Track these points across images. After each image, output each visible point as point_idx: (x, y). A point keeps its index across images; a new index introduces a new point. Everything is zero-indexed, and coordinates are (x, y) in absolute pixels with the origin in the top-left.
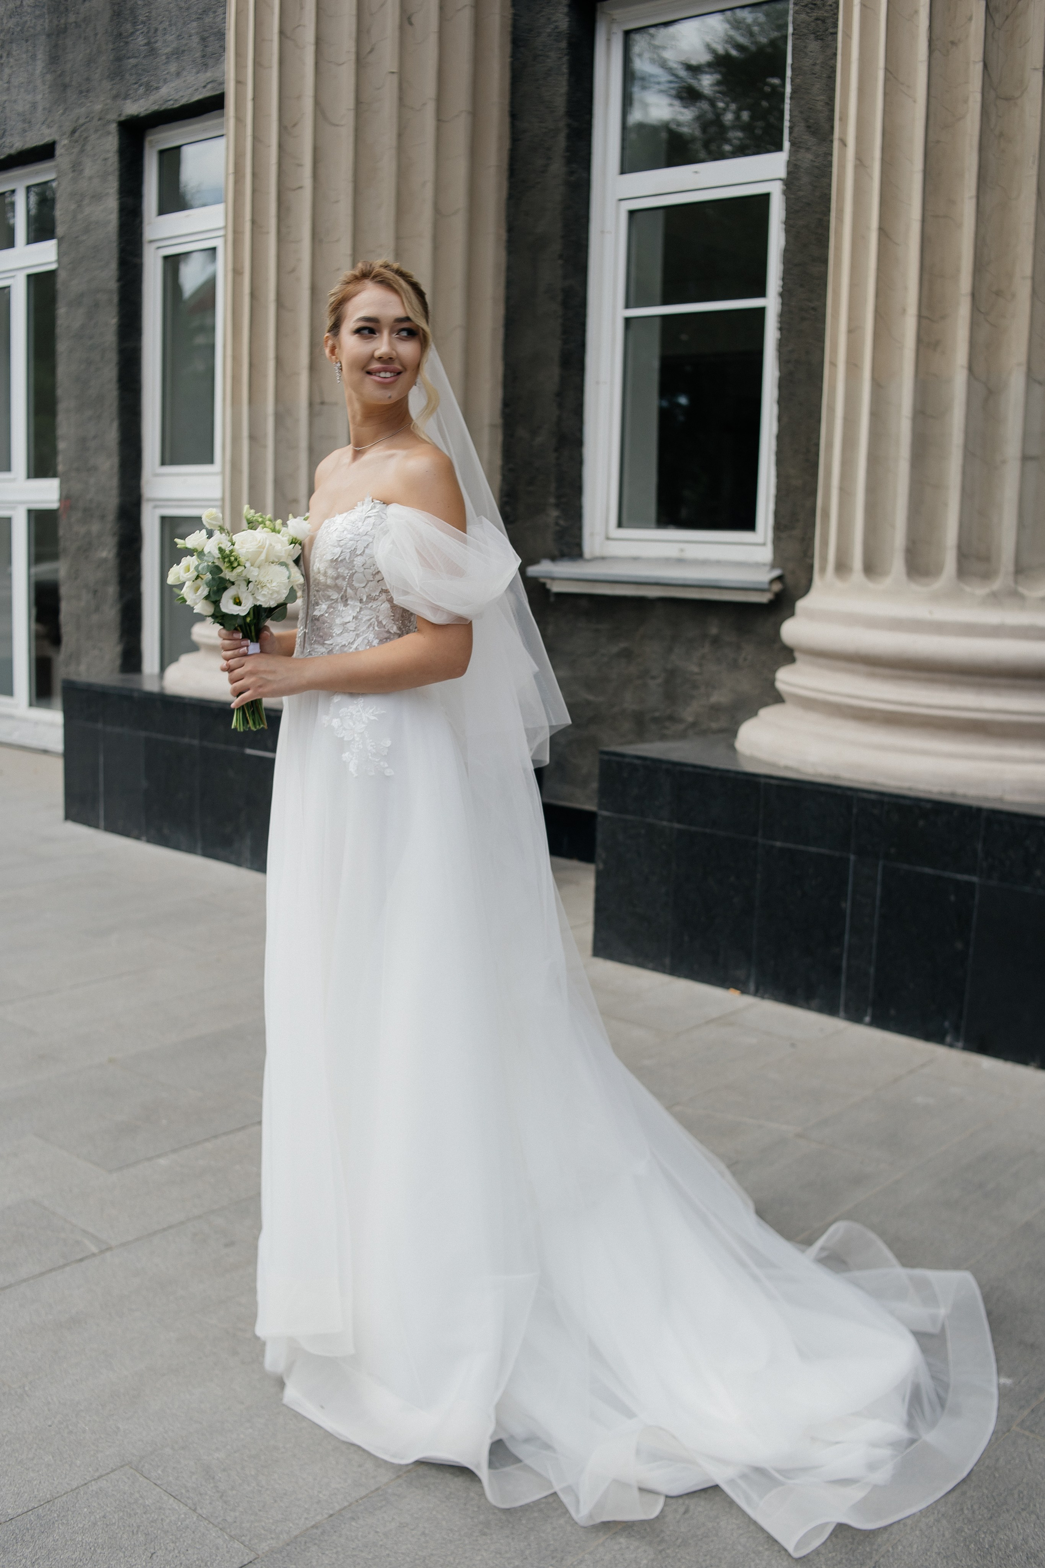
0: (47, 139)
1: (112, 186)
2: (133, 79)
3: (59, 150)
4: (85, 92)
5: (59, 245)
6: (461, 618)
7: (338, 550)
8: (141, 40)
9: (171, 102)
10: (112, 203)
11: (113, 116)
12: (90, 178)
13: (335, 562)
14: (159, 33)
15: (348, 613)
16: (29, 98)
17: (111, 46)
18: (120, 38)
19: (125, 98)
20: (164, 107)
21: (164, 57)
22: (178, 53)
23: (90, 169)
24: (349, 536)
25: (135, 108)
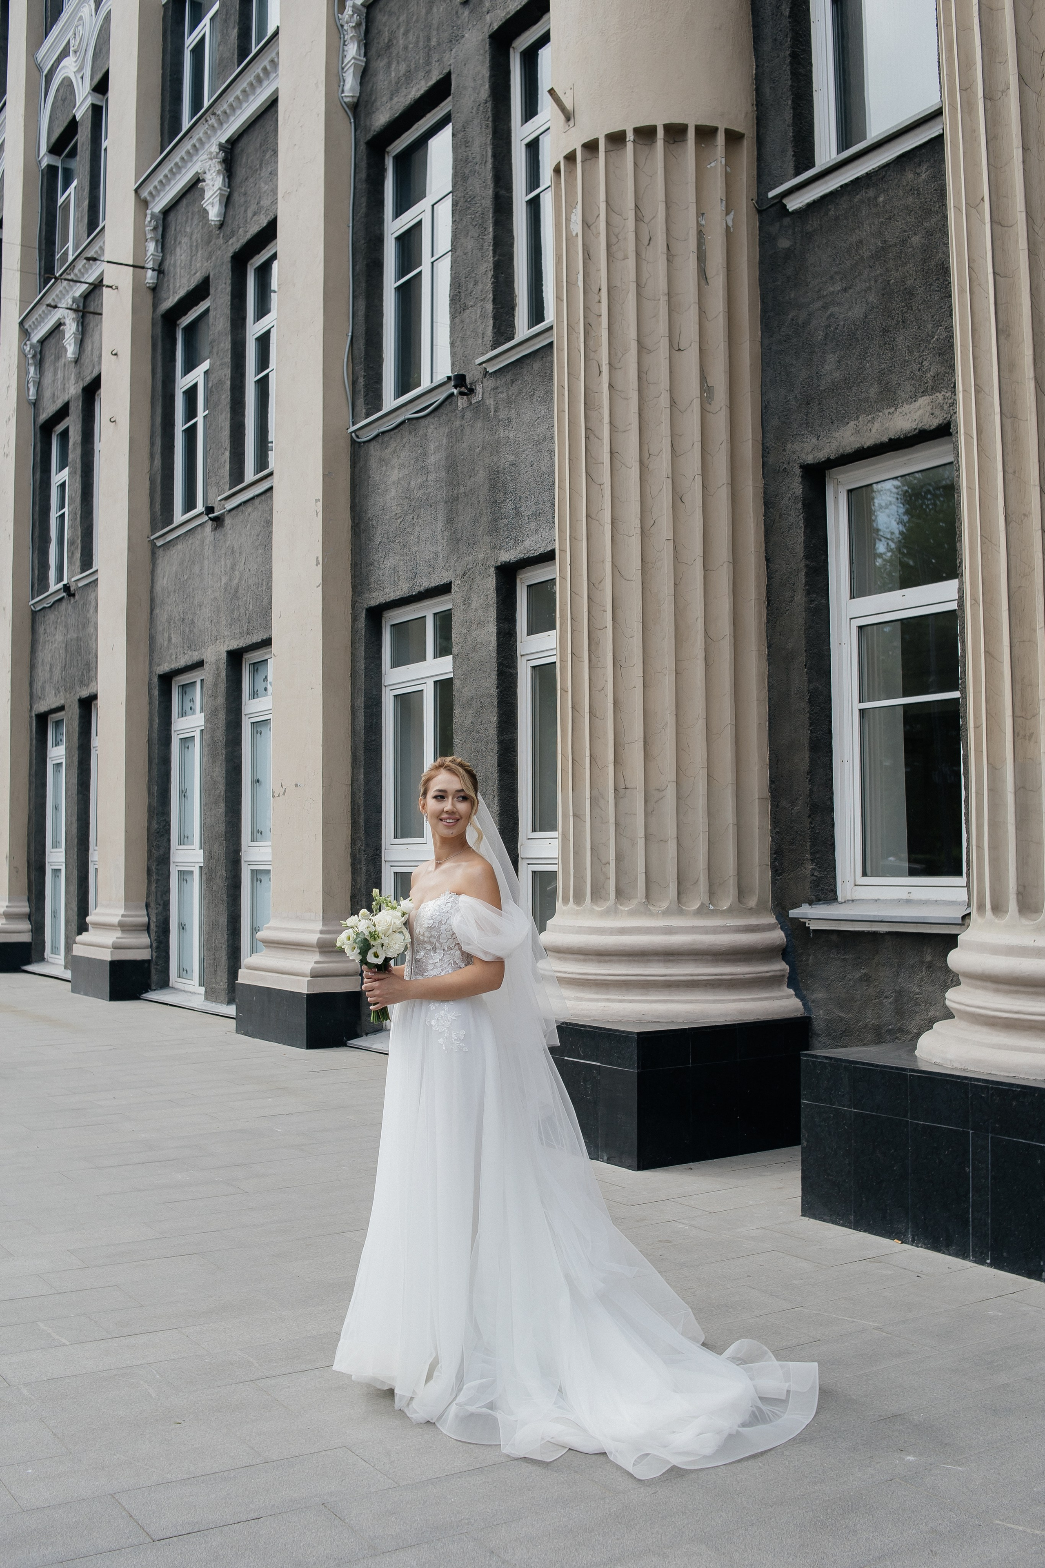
0: (446, 580)
1: (492, 615)
2: (505, 535)
3: (454, 588)
4: (472, 544)
5: (454, 661)
6: (499, 958)
7: (432, 921)
8: (510, 506)
9: (533, 552)
10: (492, 628)
11: (492, 563)
12: (476, 609)
13: (430, 928)
14: (522, 500)
15: (436, 957)
16: (433, 549)
17: (489, 510)
18: (495, 503)
19: (500, 549)
20: (527, 555)
21: (527, 518)
22: (536, 515)
23: (476, 602)
24: (438, 914)
25: (507, 556)
